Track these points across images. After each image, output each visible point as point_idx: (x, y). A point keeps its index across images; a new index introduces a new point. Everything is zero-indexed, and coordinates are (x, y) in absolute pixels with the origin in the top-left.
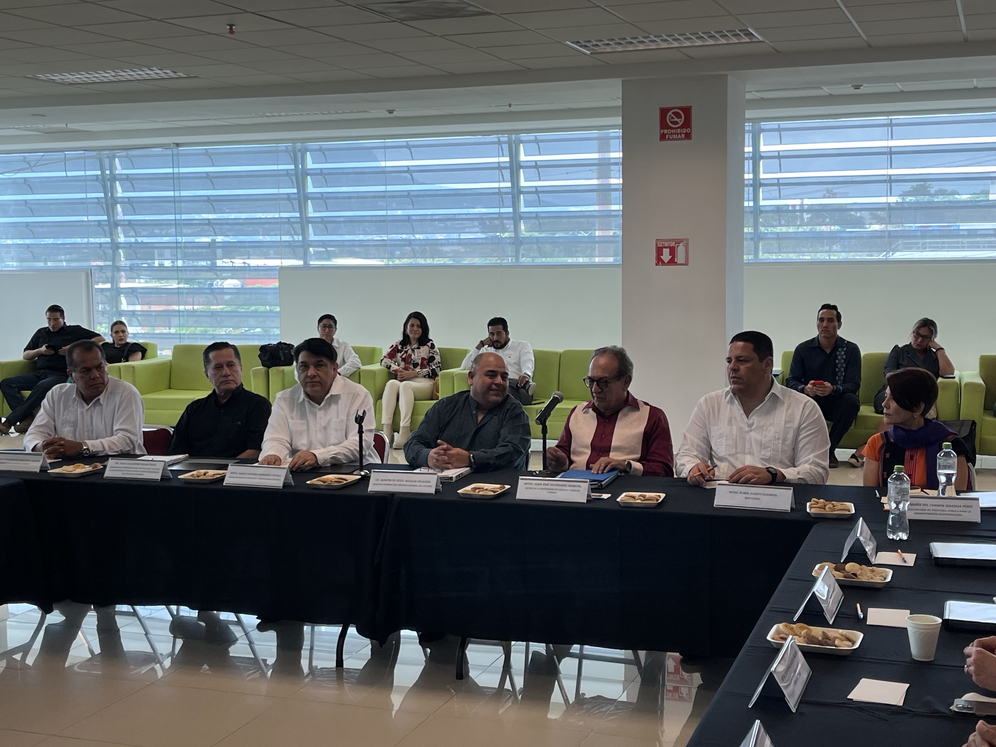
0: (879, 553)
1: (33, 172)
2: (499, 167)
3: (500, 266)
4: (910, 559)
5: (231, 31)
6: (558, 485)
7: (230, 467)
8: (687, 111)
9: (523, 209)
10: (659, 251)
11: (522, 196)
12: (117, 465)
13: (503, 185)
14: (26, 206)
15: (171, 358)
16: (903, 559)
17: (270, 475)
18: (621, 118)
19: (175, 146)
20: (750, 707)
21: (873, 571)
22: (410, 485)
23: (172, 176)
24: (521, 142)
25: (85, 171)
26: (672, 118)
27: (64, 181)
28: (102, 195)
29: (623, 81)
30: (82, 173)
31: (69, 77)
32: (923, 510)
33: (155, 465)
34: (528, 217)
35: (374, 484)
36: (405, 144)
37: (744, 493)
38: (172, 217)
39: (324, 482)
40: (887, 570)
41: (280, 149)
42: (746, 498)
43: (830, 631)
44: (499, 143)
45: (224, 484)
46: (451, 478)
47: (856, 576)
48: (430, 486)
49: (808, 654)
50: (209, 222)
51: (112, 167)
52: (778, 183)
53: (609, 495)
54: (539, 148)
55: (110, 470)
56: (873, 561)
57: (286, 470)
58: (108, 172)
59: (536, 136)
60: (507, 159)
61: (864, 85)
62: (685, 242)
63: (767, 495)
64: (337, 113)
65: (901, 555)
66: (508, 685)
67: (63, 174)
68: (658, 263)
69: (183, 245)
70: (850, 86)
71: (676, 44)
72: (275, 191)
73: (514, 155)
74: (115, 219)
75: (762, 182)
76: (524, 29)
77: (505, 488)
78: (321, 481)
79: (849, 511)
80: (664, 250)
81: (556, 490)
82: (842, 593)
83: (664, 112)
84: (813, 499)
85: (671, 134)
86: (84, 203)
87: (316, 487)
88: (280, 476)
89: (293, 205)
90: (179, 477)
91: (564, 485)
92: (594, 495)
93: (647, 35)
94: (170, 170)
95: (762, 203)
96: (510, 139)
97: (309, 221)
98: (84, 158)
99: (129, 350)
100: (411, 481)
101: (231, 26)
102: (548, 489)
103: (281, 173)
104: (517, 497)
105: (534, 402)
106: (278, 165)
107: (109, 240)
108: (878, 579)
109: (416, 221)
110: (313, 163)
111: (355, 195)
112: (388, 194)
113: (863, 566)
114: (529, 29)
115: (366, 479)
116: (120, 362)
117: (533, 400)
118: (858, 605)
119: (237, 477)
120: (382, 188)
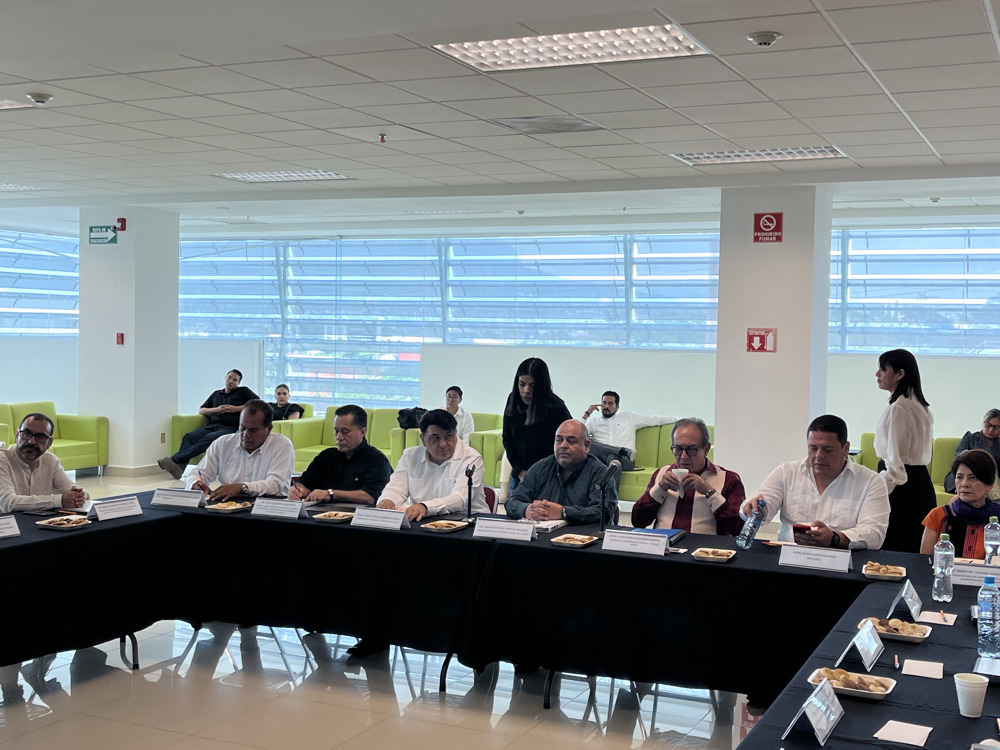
0: (923, 612)
1: (220, 256)
2: (615, 263)
3: (613, 348)
4: (951, 619)
5: (383, 140)
6: (640, 539)
7: (357, 510)
8: (779, 217)
9: (635, 299)
10: (750, 339)
11: (634, 288)
12: (263, 504)
13: (617, 278)
14: (212, 285)
15: (324, 418)
16: (944, 618)
17: (390, 518)
18: (720, 222)
19: (339, 238)
20: (783, 739)
21: (914, 627)
22: (509, 533)
23: (335, 263)
24: (635, 241)
25: (263, 257)
26: (765, 223)
27: (245, 265)
28: (276, 278)
29: (722, 190)
30: (260, 259)
31: (250, 177)
32: (969, 576)
33: (294, 505)
34: (638, 307)
35: (478, 530)
36: (534, 241)
37: (807, 554)
38: (333, 298)
39: (436, 527)
40: (927, 627)
41: (426, 242)
42: (808, 558)
43: (866, 678)
44: (616, 242)
45: (351, 524)
46: (547, 529)
47: (898, 631)
48: (527, 534)
49: (841, 696)
50: (365, 303)
51: (285, 255)
52: (865, 284)
53: (686, 550)
54: (651, 247)
55: (257, 508)
56: (917, 620)
57: (404, 514)
58: (282, 259)
59: (648, 237)
60: (622, 256)
61: (942, 198)
62: (774, 332)
63: (828, 556)
64: (475, 213)
65: (943, 615)
66: (592, 717)
67: (244, 259)
68: (749, 349)
69: (341, 322)
70: (929, 198)
71: (768, 159)
72: (421, 278)
73: (628, 252)
74: (286, 298)
75: (850, 282)
76: (632, 142)
77: (592, 539)
78: (434, 525)
79: (901, 574)
80: (755, 338)
81: (638, 543)
82: (882, 645)
83: (758, 217)
84: (869, 562)
85: (764, 236)
86: (260, 284)
87: (428, 530)
88: (399, 519)
89: (436, 291)
90: (314, 516)
91: (645, 539)
92: (672, 549)
93: (743, 150)
94: (334, 259)
95: (849, 300)
96: (625, 238)
97: (449, 305)
98: (263, 246)
99: (289, 410)
100: (511, 529)
101: (383, 136)
102: (630, 542)
103: (427, 263)
104: (603, 548)
105: (635, 469)
106: (424, 256)
107: (279, 316)
108: (917, 635)
109: (539, 307)
110: (455, 256)
111: (489, 283)
112: (517, 283)
113: (905, 622)
114: (637, 143)
115: (472, 525)
116: (282, 419)
117: (634, 467)
118: (896, 656)
119: (362, 519)
120: (513, 278)
